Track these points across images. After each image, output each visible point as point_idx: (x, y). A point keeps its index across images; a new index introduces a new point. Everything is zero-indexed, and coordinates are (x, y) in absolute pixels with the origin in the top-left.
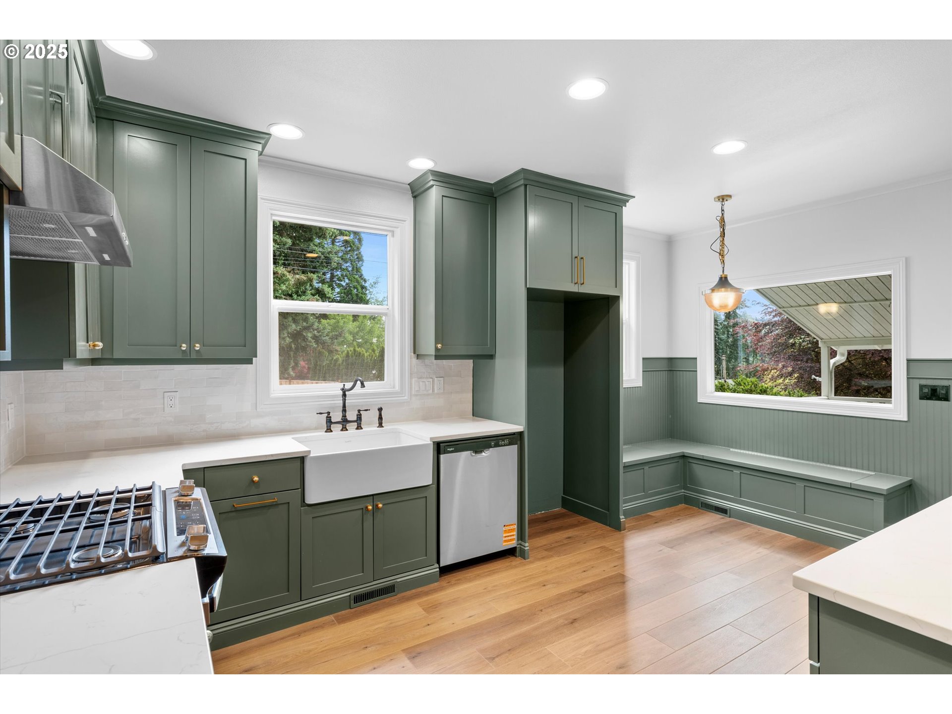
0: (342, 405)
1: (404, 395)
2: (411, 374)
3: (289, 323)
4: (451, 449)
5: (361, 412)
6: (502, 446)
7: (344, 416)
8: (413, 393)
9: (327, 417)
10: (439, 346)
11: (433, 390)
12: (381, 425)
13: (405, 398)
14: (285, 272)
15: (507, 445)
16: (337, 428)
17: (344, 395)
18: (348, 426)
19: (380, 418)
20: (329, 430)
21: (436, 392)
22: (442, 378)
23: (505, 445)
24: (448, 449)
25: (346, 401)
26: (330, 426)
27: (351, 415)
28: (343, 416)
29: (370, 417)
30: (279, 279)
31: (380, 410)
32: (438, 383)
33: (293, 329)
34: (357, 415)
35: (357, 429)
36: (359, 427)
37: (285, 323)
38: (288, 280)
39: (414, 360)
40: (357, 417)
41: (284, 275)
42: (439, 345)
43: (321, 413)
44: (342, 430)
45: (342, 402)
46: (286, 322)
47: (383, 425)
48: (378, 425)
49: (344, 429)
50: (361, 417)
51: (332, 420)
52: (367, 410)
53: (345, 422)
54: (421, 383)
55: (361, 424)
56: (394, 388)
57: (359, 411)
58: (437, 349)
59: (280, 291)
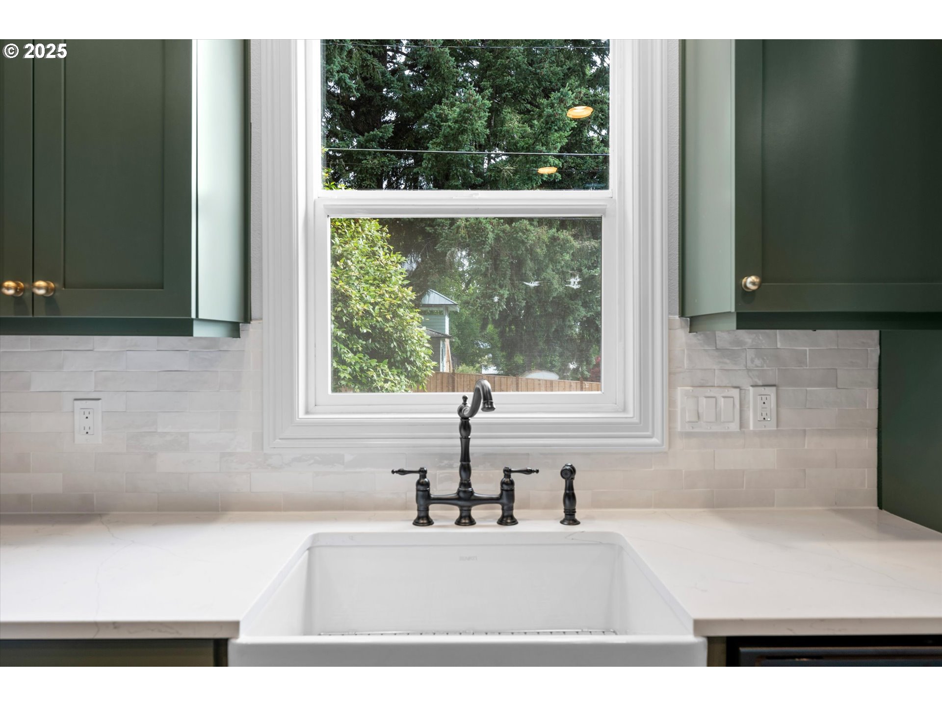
0: (458, 450)
1: (649, 433)
2: (670, 373)
3: (576, 306)
5: (514, 476)
7: (465, 484)
8: (679, 427)
9: (418, 483)
10: (751, 281)
11: (742, 424)
12: (570, 518)
13: (655, 440)
14: (569, 237)
17: (465, 426)
18: (476, 512)
19: (570, 496)
20: (423, 519)
21: (751, 428)
22: (774, 389)
25: (472, 442)
26: (427, 510)
27: (486, 484)
28: (461, 484)
30: (562, 246)
31: (569, 473)
32: (760, 403)
33: (583, 315)
34: (503, 483)
35: (502, 522)
36: (507, 519)
37: (570, 305)
38: (572, 247)
39: (682, 335)
40: (502, 490)
41: (568, 241)
42: (752, 278)
43: (402, 472)
44: (459, 523)
46: (572, 305)
47: (577, 516)
48: (562, 515)
49: (465, 519)
50: (513, 490)
51: (431, 492)
52: (529, 472)
53: (465, 500)
54: (703, 401)
55: (511, 509)
56: (625, 410)
57: (508, 472)
58: (742, 293)
59: (563, 263)
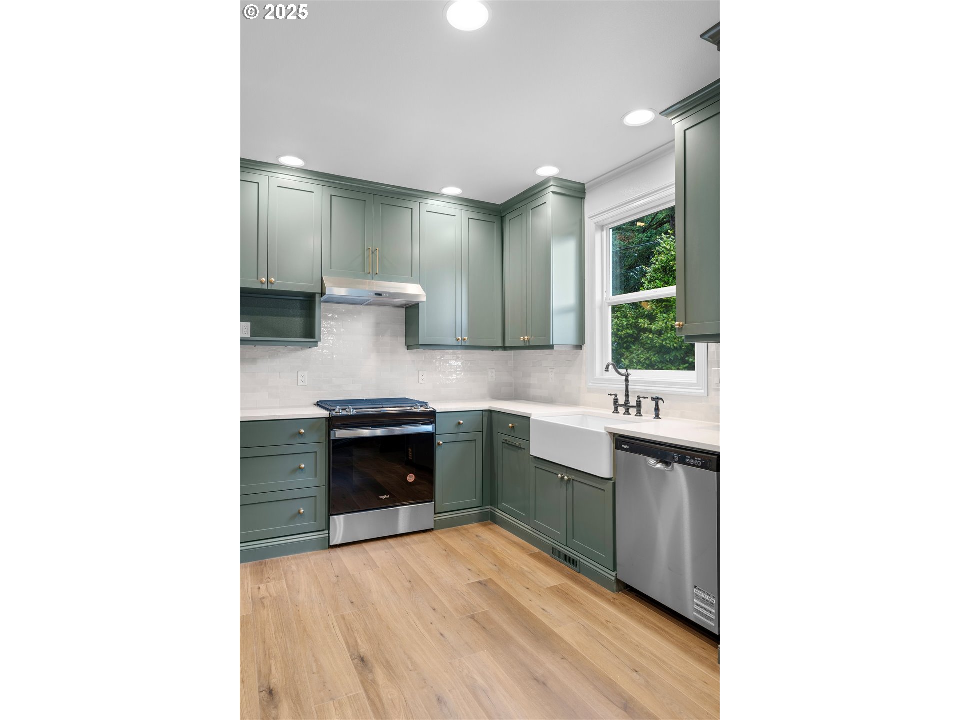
0: (625, 389)
1: (701, 388)
2: (708, 362)
4: (626, 447)
5: (641, 399)
6: (689, 465)
9: (615, 399)
10: (680, 324)
12: (657, 417)
13: (703, 391)
15: (698, 467)
16: (622, 410)
17: (626, 380)
18: (630, 410)
19: (657, 408)
20: (616, 411)
23: (694, 466)
24: (623, 446)
25: (629, 387)
26: (617, 408)
27: (633, 402)
28: (626, 401)
29: (648, 406)
31: (657, 400)
34: (637, 401)
35: (636, 415)
36: (639, 414)
40: (638, 404)
43: (611, 395)
44: (625, 413)
45: (625, 387)
47: (660, 417)
48: (654, 416)
49: (627, 412)
50: (641, 404)
51: (618, 402)
52: (645, 398)
53: (627, 405)
55: (640, 411)
57: (639, 398)
